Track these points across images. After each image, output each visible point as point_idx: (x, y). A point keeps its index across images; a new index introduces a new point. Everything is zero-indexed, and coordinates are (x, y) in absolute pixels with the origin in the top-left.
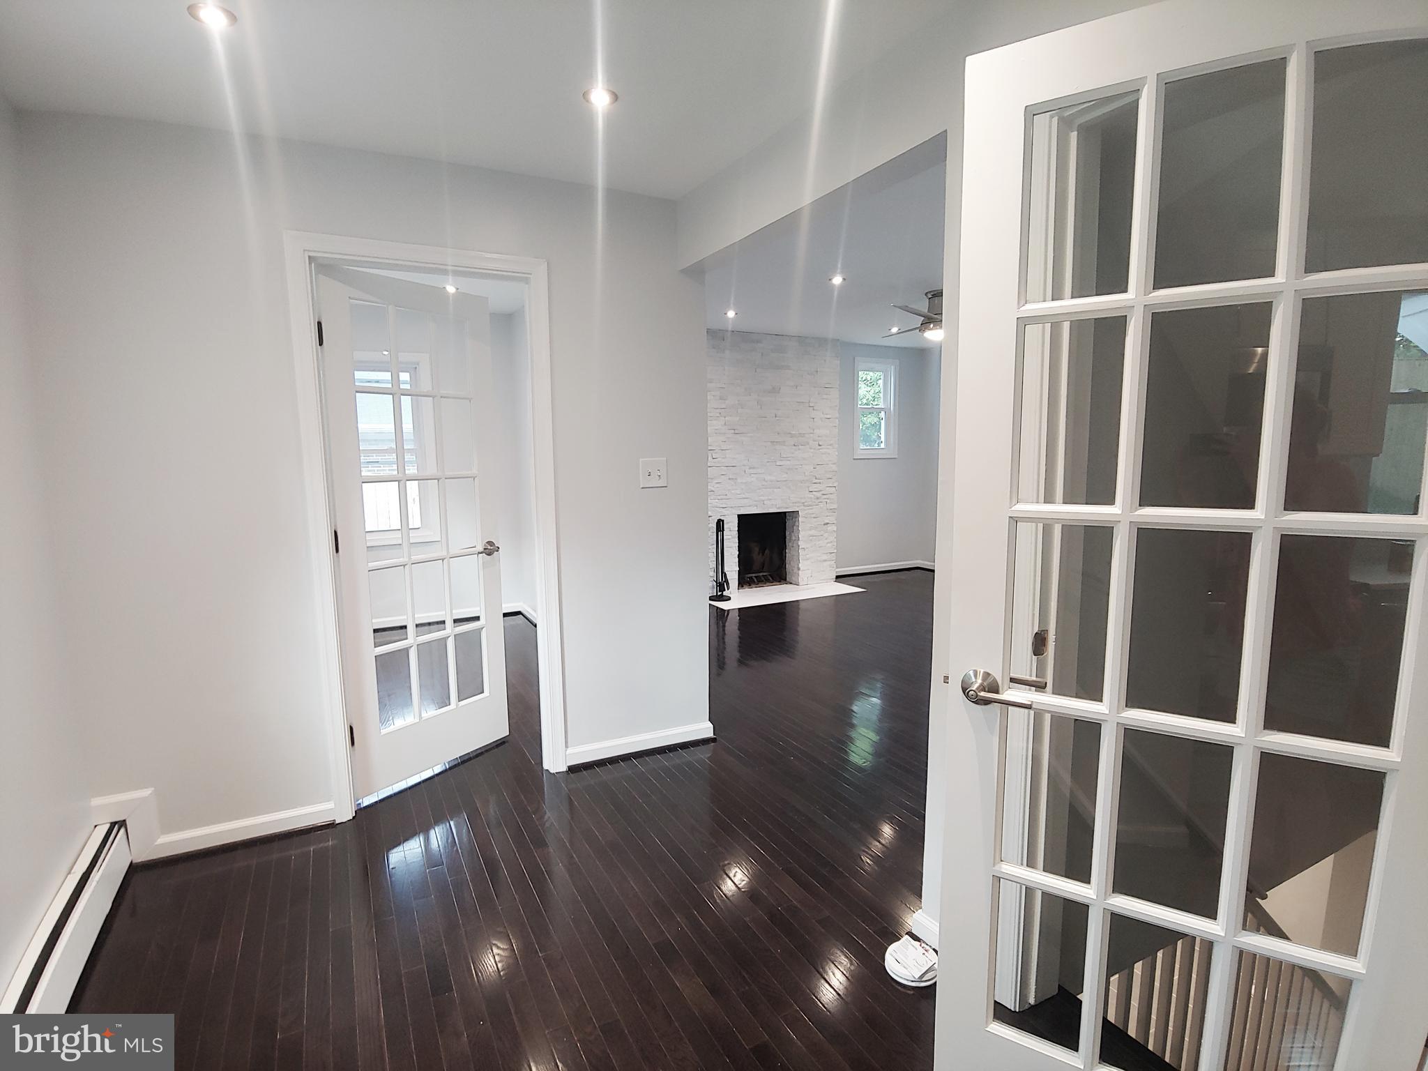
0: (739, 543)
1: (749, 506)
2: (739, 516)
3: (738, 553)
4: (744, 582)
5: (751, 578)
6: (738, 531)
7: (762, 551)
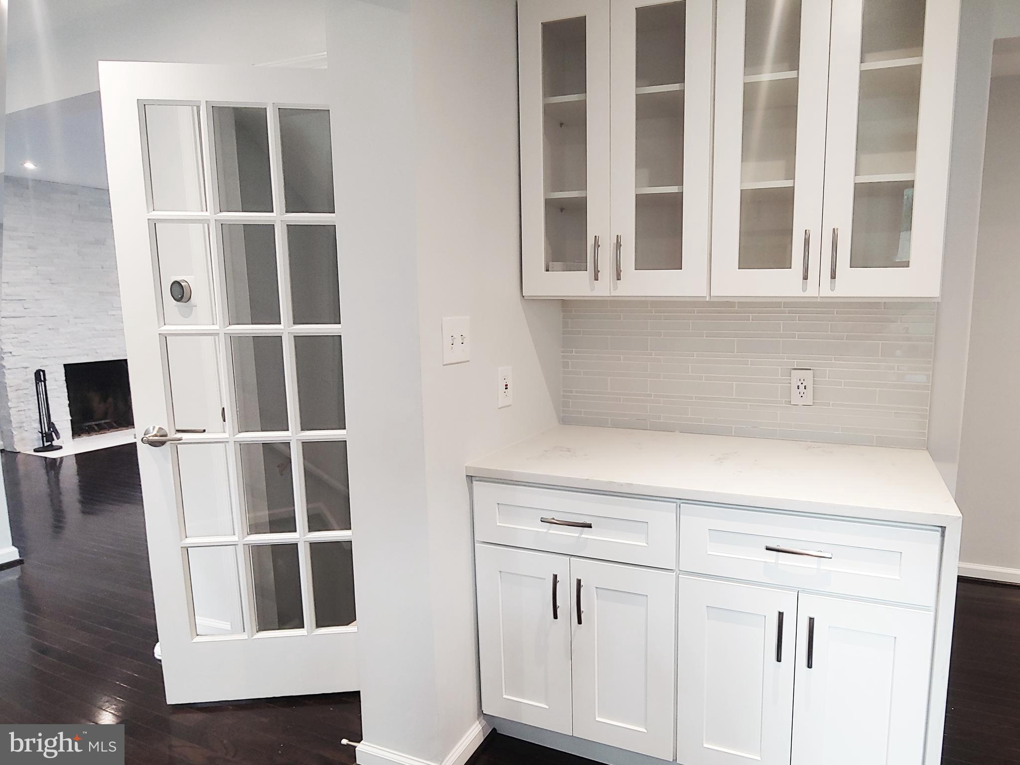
0: (68, 392)
1: (78, 355)
2: (65, 365)
3: (68, 402)
4: (78, 430)
5: (90, 427)
6: (66, 380)
7: (104, 399)
